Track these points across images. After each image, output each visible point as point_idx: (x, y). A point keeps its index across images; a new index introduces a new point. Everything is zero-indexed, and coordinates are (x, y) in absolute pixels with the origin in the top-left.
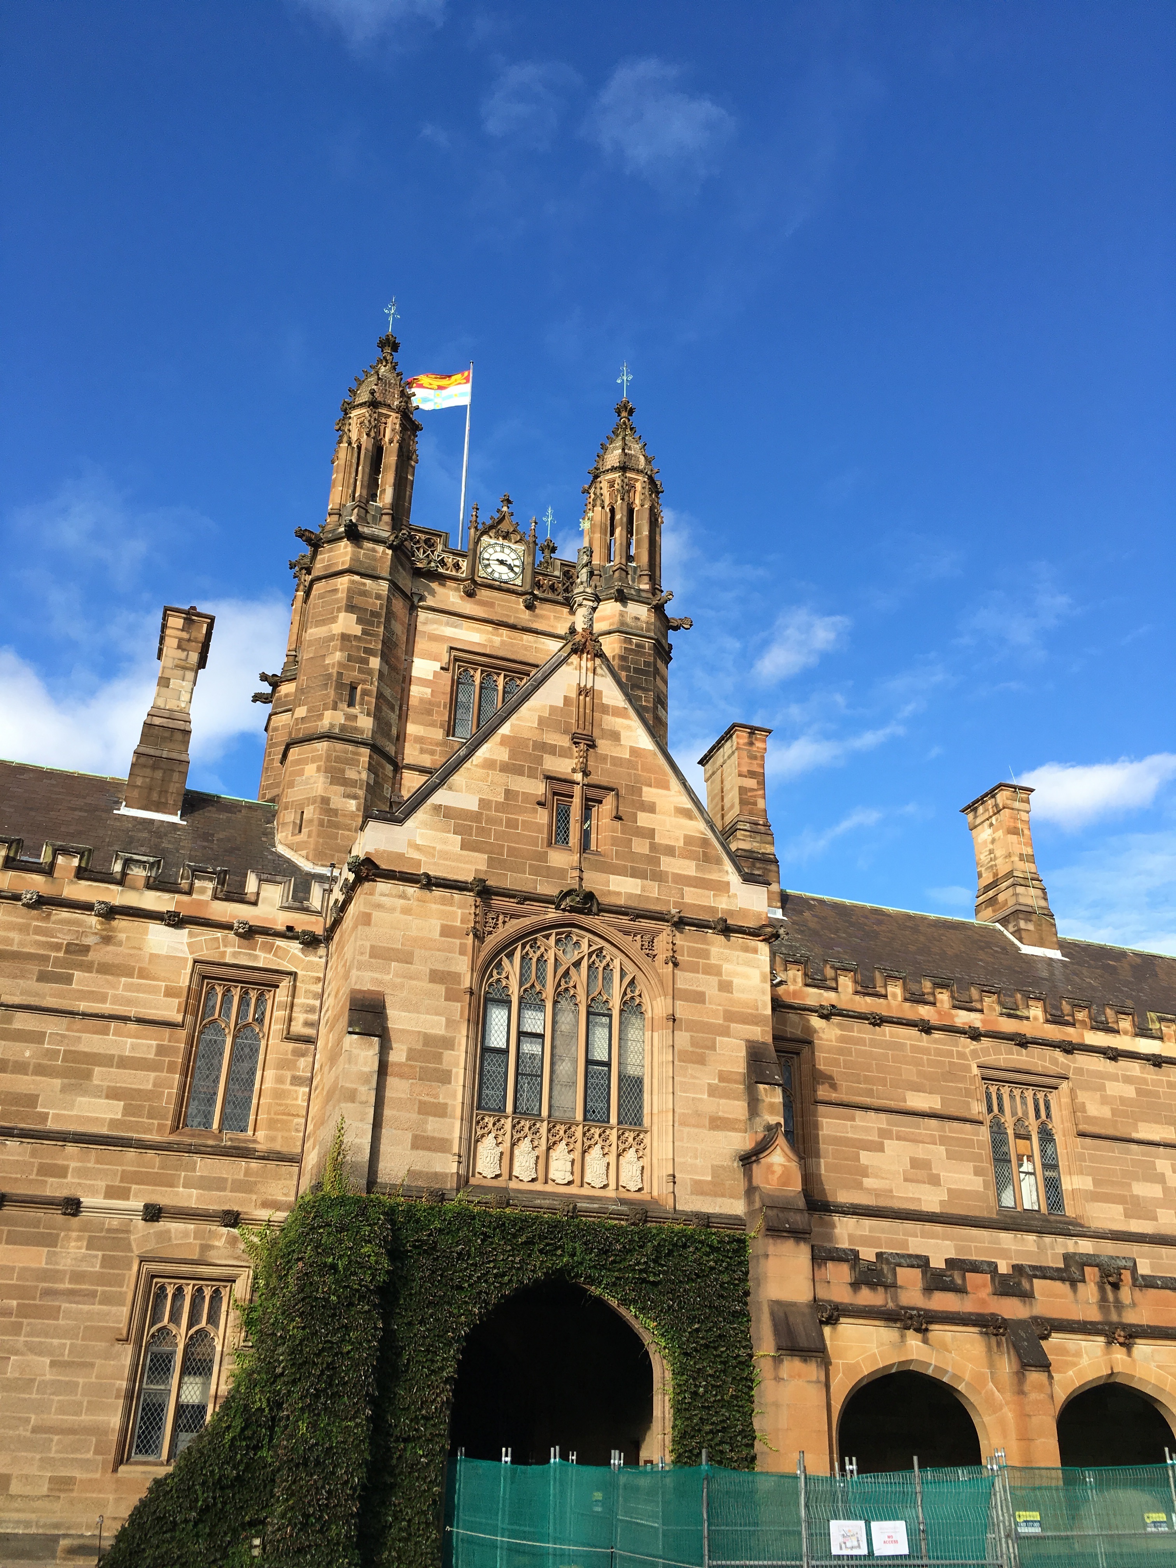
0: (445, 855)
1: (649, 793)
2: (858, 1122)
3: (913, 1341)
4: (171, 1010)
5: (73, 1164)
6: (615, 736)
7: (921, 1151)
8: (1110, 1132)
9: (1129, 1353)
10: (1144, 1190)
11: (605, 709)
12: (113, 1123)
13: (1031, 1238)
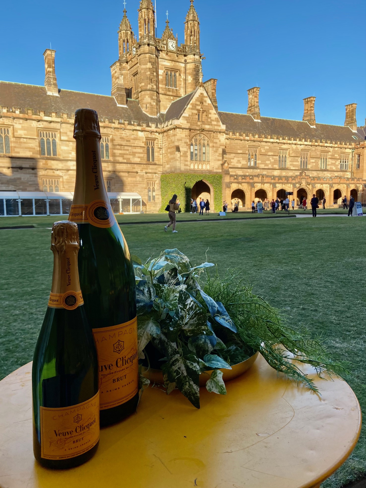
0: (185, 124)
1: (210, 111)
2: (231, 155)
3: (240, 185)
4: (143, 145)
5: (136, 167)
6: (206, 101)
7: (239, 159)
8: (264, 154)
9: (264, 185)
10: (268, 162)
11: (204, 97)
12: (139, 161)
13: (252, 170)
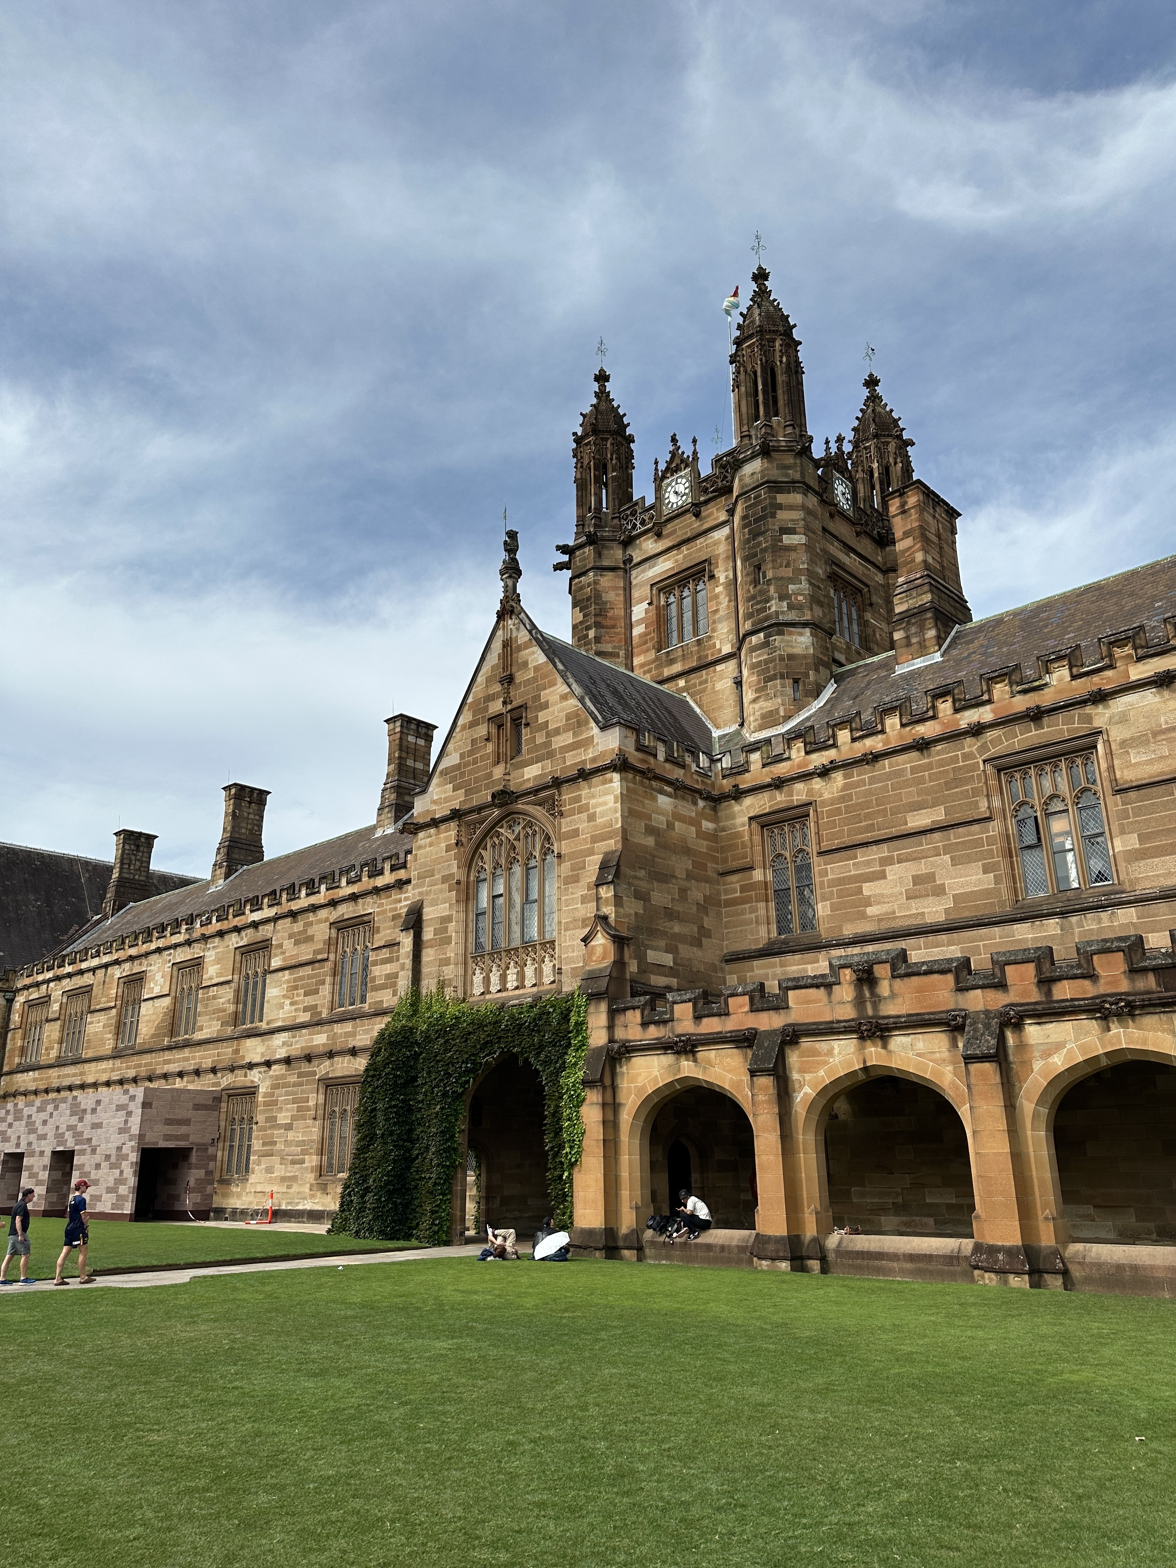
0: (445, 800)
2: (859, 859)
3: (686, 1062)
7: (921, 867)
